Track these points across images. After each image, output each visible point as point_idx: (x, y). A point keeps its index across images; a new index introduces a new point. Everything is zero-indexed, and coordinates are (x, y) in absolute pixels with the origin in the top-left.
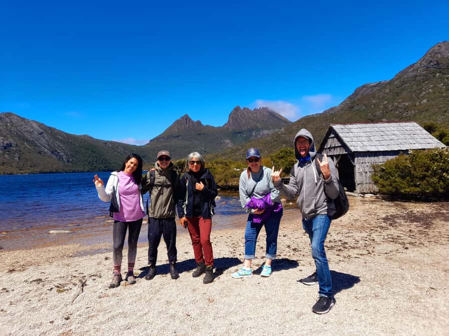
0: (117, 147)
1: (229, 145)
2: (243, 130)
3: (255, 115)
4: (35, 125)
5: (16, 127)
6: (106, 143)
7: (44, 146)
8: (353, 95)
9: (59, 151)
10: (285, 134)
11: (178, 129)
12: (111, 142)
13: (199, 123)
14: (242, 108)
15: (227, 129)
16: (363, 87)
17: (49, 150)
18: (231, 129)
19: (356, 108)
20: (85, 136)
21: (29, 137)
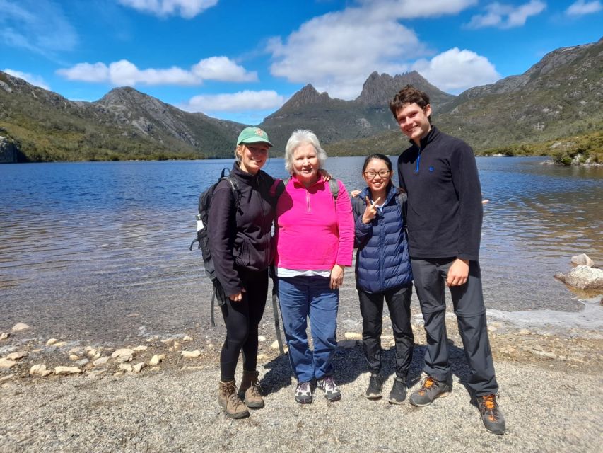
0: (235, 127)
1: (366, 125)
2: (382, 104)
3: (396, 84)
4: (156, 102)
5: (139, 104)
6: (221, 122)
7: (171, 127)
8: (539, 63)
9: (186, 133)
10: (459, 114)
11: (301, 105)
12: (227, 122)
13: (325, 95)
14: (380, 74)
15: (362, 103)
16: (554, 52)
17: (176, 131)
18: (366, 102)
19: (549, 85)
20: (199, 114)
21: (154, 116)
